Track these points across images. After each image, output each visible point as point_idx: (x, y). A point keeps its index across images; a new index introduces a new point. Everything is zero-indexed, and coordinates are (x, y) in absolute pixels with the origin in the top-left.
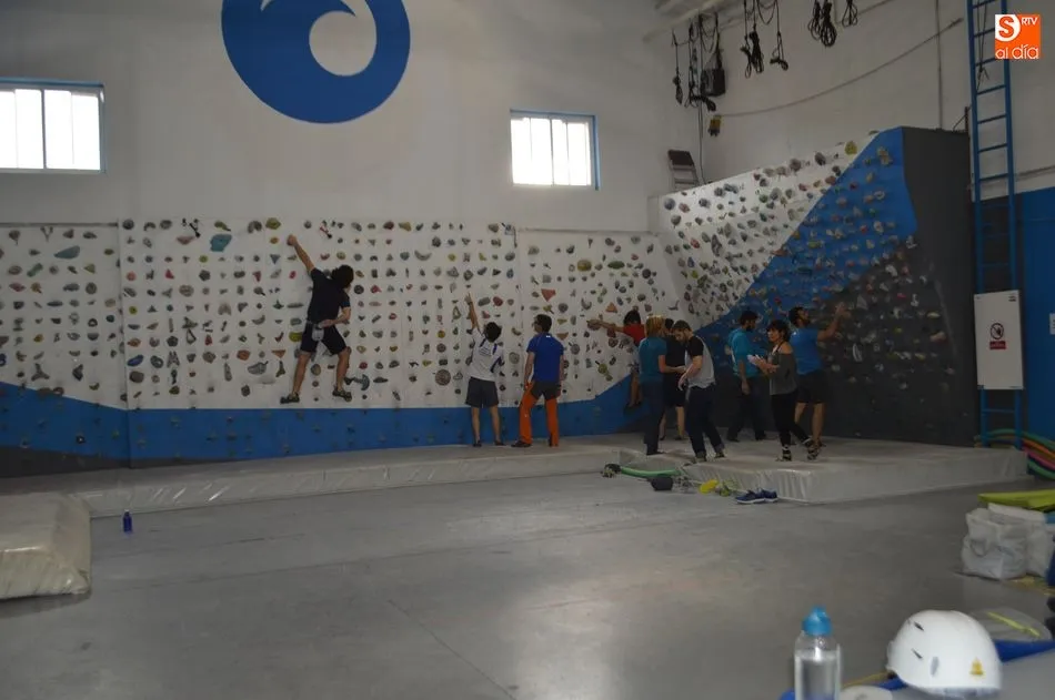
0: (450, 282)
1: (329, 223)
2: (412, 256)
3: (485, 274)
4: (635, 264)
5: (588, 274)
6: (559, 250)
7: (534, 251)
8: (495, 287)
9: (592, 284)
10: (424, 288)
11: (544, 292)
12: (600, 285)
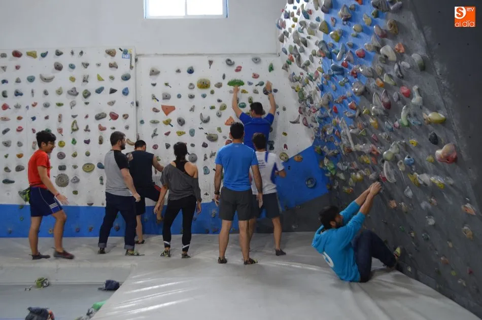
0: (71, 101)
2: (38, 80)
3: (102, 93)
4: (256, 81)
5: (207, 92)
6: (178, 71)
7: (154, 73)
8: (112, 103)
9: (211, 100)
10: (46, 105)
11: (163, 107)
12: (219, 101)
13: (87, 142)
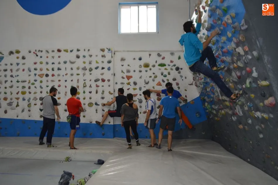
0: (83, 73)
1: (37, 50)
2: (68, 62)
3: (98, 69)
4: (172, 64)
5: (148, 69)
6: (134, 59)
7: (123, 60)
8: (102, 74)
9: (150, 73)
10: (72, 75)
11: (127, 76)
12: (154, 74)
13: (90, 92)
